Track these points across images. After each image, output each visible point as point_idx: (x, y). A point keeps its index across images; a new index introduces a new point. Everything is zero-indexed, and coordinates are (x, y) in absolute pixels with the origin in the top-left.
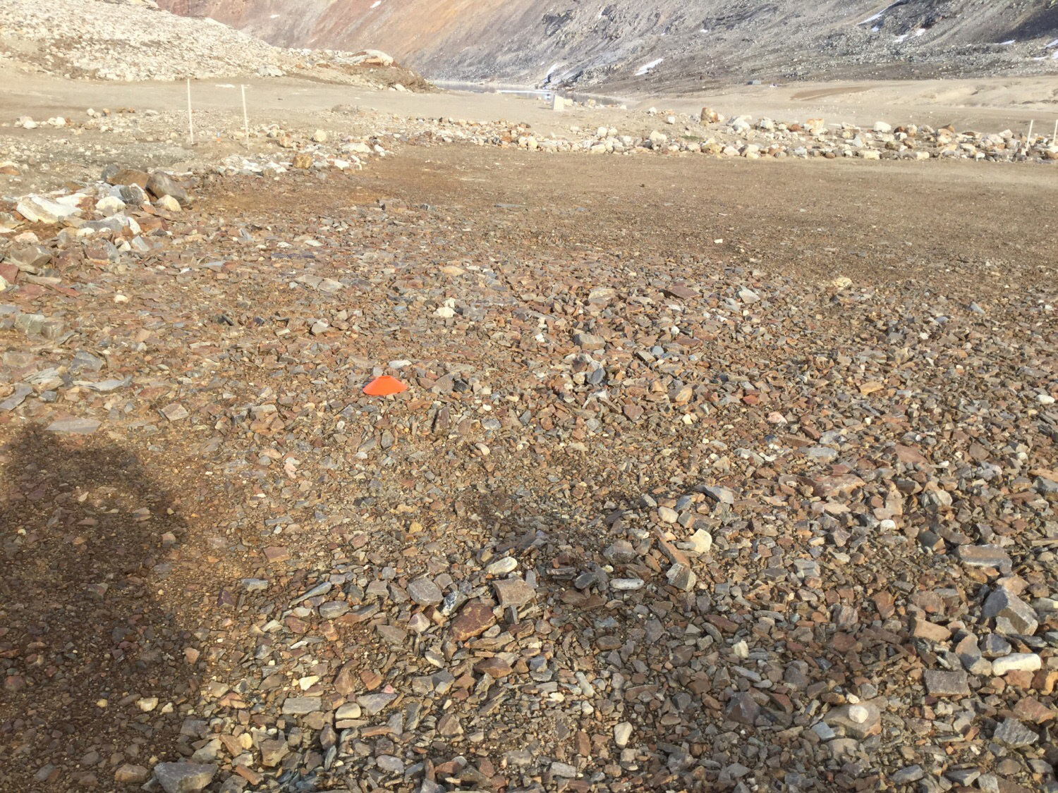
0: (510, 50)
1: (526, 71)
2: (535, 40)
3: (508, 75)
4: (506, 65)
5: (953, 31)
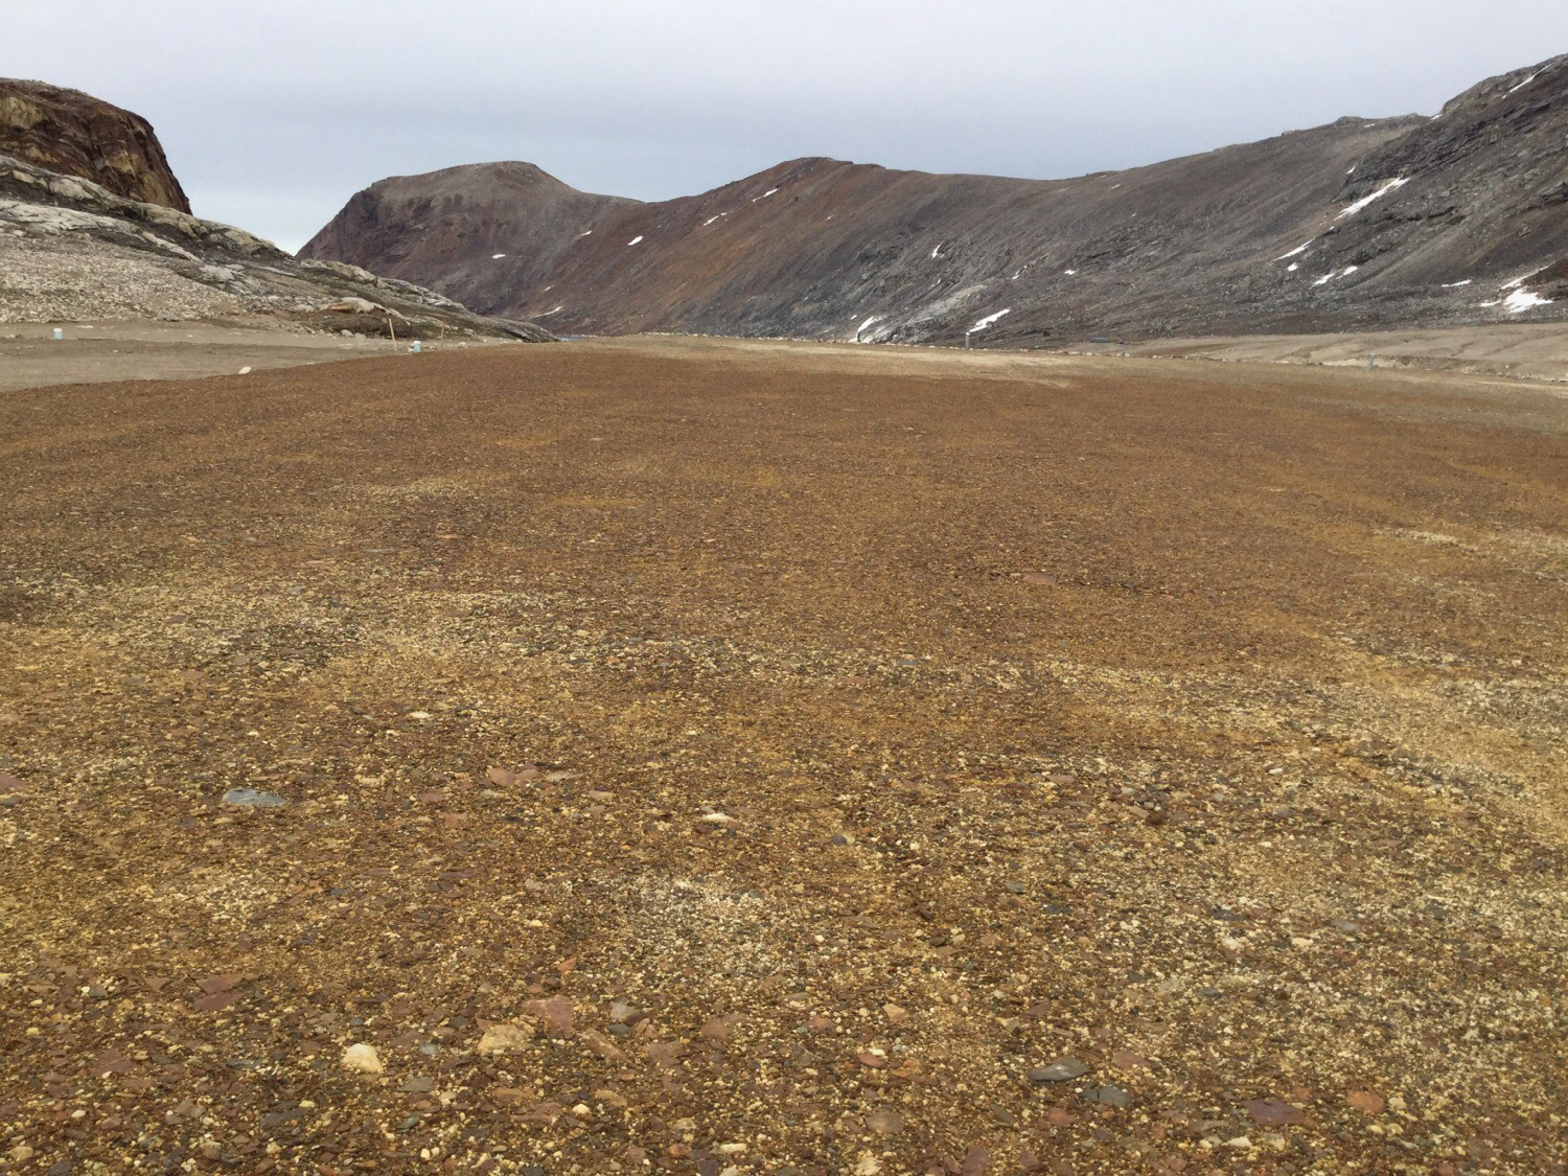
0: (810, 300)
1: (831, 328)
2: (846, 286)
3: (806, 332)
4: (804, 320)
5: (1391, 269)
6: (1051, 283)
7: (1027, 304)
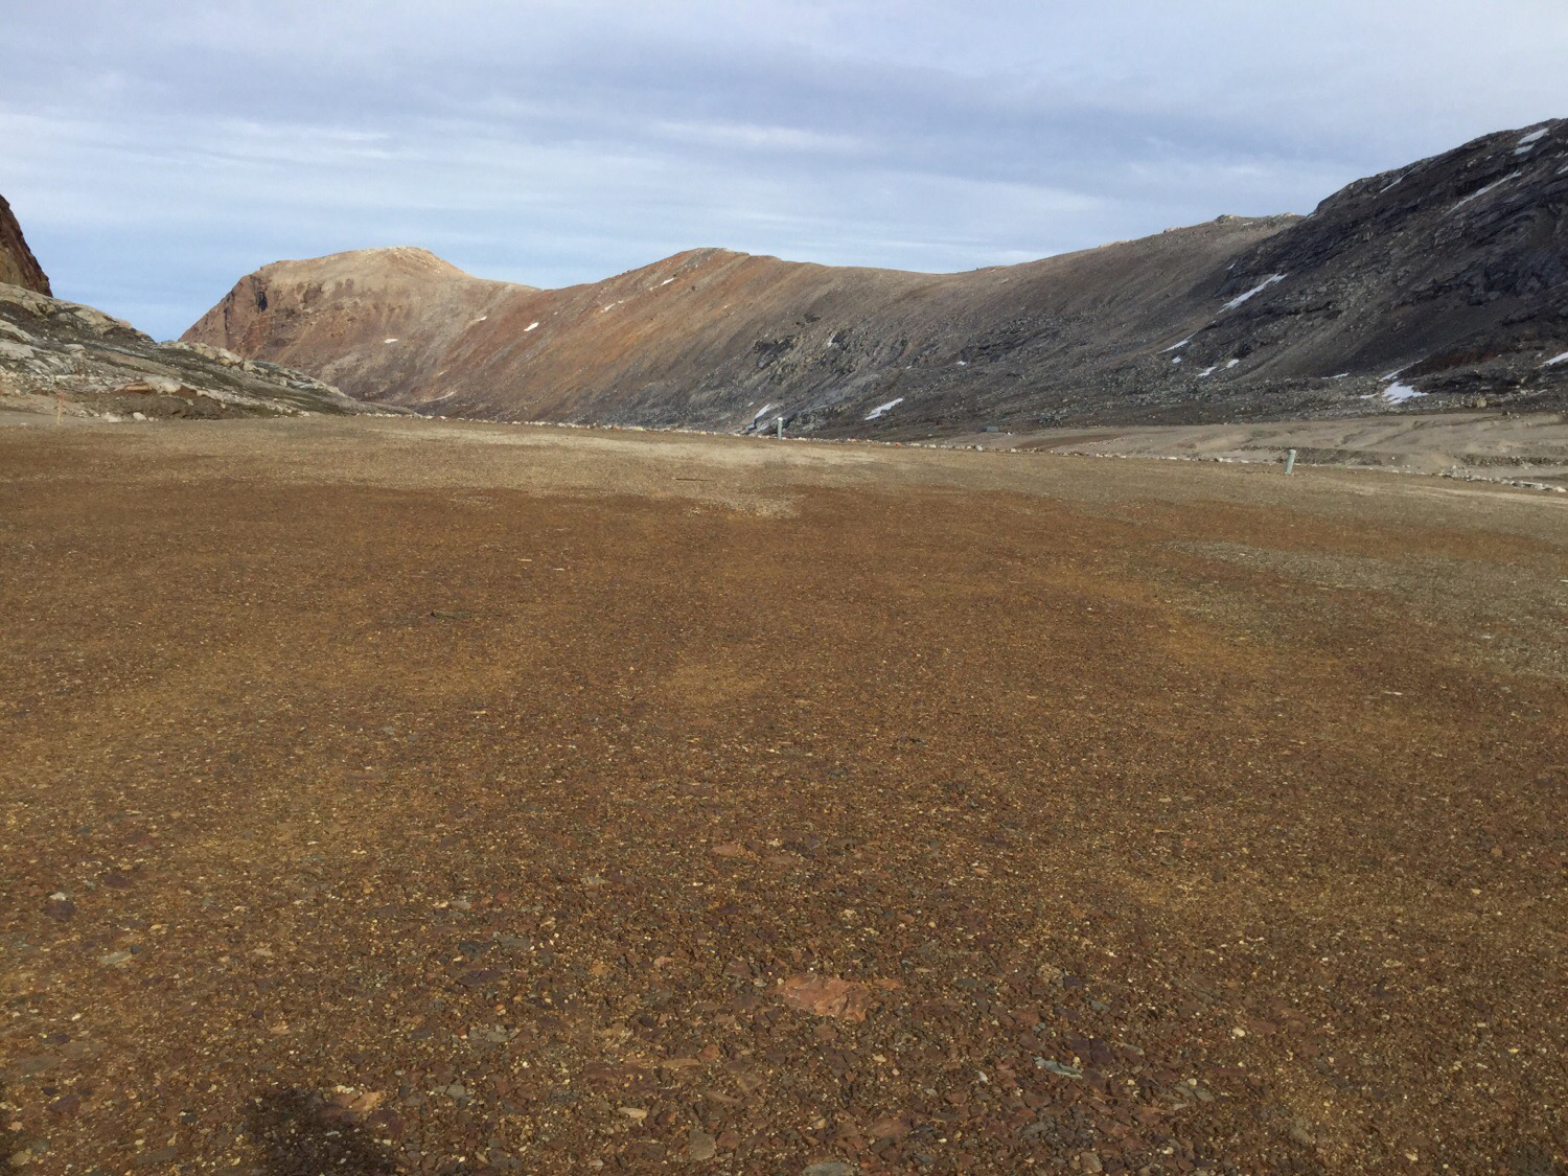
0: (708, 387)
1: (728, 414)
2: (743, 374)
3: (704, 419)
4: (702, 406)
5: (1272, 362)
6: (943, 373)
7: (919, 393)
